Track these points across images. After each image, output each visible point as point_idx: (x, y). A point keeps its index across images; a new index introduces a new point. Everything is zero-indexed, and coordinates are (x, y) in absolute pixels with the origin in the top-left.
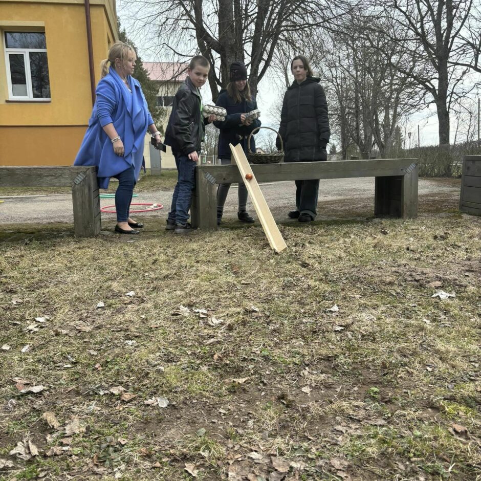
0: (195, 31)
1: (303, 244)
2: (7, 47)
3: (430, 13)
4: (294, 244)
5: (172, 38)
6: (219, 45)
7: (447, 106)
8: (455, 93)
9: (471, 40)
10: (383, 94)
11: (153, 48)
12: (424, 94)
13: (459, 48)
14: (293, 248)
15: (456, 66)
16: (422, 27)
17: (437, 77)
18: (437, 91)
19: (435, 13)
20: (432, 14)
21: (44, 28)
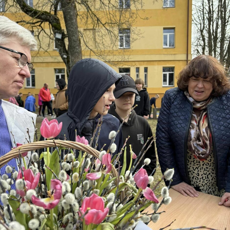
21: (174, 67)
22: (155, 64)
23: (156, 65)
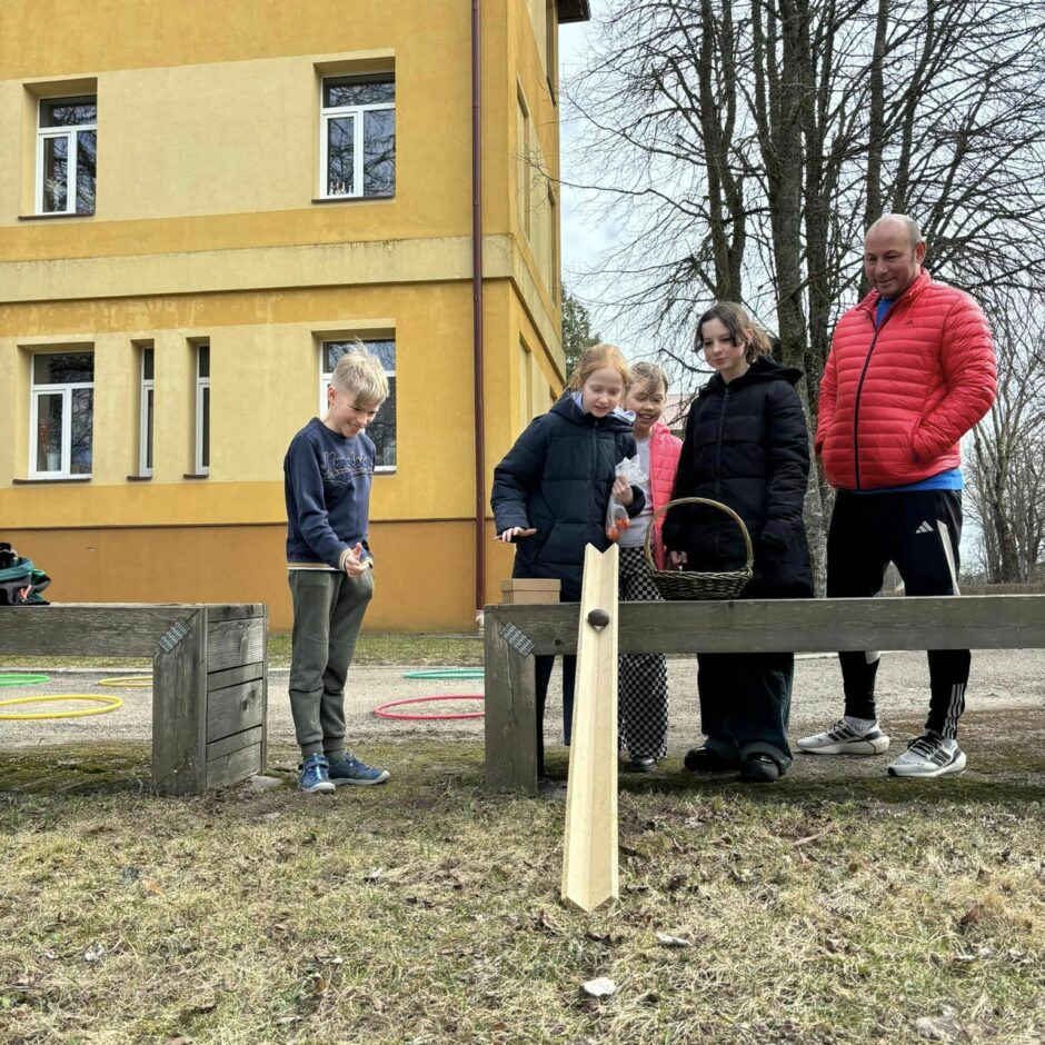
21: (393, 330)
22: (259, 314)
23: (264, 321)
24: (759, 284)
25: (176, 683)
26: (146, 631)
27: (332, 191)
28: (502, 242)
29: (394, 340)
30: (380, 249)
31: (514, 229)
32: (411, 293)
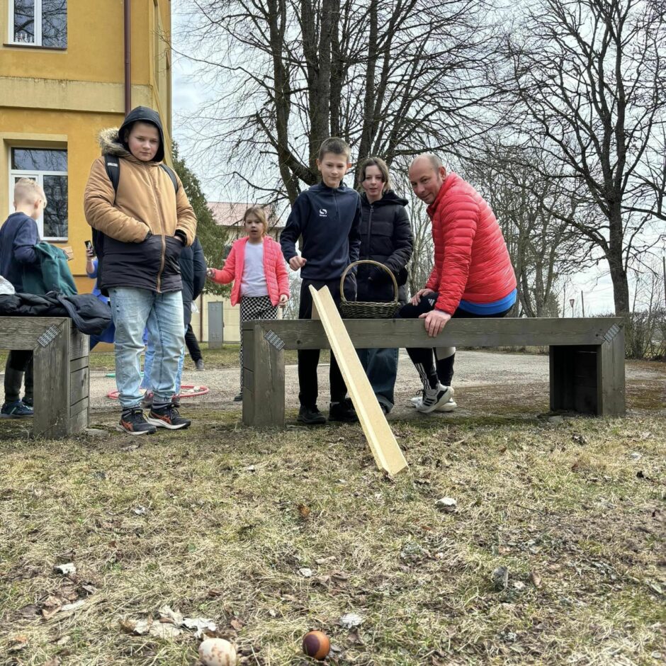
0: (277, 156)
1: (439, 461)
2: (14, 167)
3: (593, 143)
4: (420, 460)
5: (245, 165)
6: (310, 173)
7: (624, 265)
8: (634, 247)
9: (651, 179)
10: (533, 248)
11: (220, 177)
12: (591, 247)
13: (636, 188)
14: (419, 468)
15: (632, 212)
16: (584, 161)
17: (608, 224)
18: (608, 244)
19: (601, 144)
20: (596, 145)
21: (66, 143)
24: (295, 136)
25: (50, 367)
26: (27, 333)
27: (17, 39)
28: (145, 90)
29: (66, 151)
30: (56, 85)
31: (152, 83)
32: (79, 118)
